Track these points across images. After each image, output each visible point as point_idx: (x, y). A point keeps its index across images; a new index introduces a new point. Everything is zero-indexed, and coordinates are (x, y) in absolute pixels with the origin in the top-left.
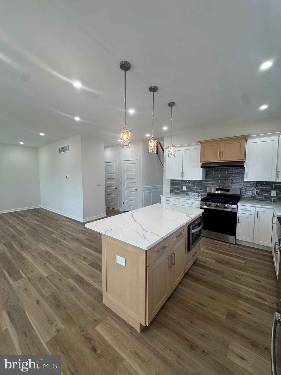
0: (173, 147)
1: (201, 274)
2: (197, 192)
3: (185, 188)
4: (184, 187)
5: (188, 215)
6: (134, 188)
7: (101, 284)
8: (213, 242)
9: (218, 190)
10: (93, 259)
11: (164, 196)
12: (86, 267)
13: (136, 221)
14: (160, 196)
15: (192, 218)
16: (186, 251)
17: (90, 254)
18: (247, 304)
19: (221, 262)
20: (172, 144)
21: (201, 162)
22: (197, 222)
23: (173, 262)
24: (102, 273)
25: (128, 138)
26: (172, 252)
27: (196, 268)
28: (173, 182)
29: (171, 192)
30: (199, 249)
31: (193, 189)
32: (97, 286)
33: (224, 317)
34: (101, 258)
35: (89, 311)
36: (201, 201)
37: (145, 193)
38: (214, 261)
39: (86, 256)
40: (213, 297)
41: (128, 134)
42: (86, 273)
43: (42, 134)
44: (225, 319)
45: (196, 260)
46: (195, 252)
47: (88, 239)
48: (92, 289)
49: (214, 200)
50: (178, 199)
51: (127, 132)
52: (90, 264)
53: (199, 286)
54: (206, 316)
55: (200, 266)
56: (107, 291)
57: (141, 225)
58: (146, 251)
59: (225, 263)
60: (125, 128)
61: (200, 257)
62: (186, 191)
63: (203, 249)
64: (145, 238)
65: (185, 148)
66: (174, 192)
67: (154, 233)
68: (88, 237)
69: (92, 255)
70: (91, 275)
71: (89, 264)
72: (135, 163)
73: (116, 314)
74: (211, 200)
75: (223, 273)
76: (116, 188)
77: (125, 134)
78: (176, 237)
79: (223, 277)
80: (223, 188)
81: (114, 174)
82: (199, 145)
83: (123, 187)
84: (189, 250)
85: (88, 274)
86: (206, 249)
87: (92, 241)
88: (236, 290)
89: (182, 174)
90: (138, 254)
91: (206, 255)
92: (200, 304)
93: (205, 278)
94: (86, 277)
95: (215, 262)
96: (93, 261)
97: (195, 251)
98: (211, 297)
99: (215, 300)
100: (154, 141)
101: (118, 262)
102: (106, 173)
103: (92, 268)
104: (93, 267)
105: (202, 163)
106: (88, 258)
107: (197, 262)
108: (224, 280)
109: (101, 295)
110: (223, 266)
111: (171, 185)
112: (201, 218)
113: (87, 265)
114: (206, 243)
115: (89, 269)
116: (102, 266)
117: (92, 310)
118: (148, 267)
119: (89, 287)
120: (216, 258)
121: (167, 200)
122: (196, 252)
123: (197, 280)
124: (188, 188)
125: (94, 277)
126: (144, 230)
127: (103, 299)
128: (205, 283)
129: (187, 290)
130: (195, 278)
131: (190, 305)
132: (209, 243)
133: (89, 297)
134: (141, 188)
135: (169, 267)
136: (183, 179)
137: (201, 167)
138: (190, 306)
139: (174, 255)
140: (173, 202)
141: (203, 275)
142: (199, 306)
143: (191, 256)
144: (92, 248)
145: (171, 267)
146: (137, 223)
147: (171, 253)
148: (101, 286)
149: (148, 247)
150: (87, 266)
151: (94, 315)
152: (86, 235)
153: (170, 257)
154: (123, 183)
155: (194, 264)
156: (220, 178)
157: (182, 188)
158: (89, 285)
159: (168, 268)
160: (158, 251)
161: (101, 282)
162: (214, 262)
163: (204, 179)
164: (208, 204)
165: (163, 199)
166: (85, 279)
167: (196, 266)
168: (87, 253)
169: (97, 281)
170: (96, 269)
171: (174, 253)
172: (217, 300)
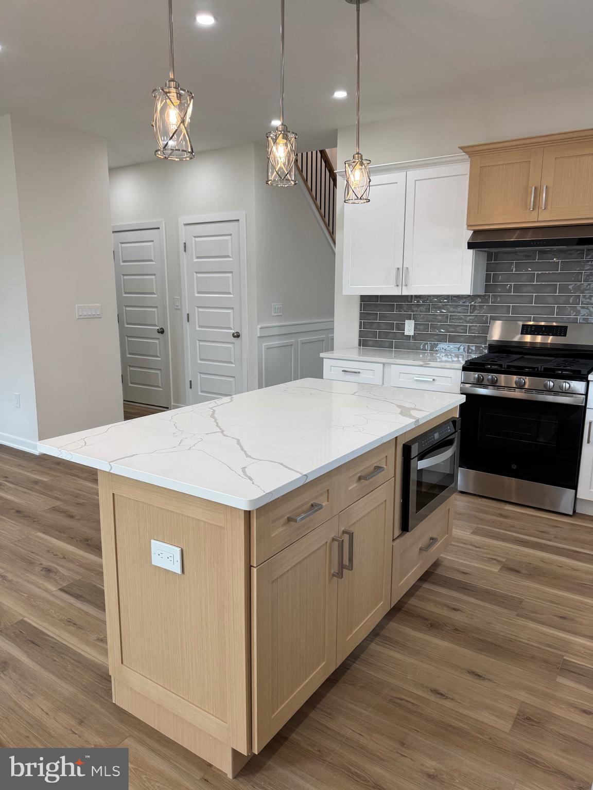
0: (362, 164)
1: (448, 607)
2: (452, 340)
3: (409, 328)
4: (407, 322)
5: (405, 412)
6: (229, 328)
7: (105, 646)
8: (501, 512)
9: (526, 330)
10: (79, 574)
11: (335, 354)
12: (52, 598)
13: (222, 432)
14: (322, 355)
15: (417, 421)
16: (397, 532)
17: (64, 558)
19: (518, 572)
20: (358, 153)
21: (468, 226)
22: (436, 436)
23: (346, 562)
24: (105, 612)
25: (183, 122)
26: (343, 529)
27: (434, 591)
28: (369, 303)
29: (360, 341)
30: (448, 530)
31: (439, 328)
32: (89, 653)
33: (505, 725)
34: (101, 566)
35: (63, 726)
36: (465, 369)
37: (268, 348)
38: (496, 569)
39: (53, 565)
40: (479, 671)
41: (182, 108)
42: (53, 617)
44: (508, 731)
45: (436, 564)
46: (432, 539)
47: (55, 509)
48: (76, 663)
49: (509, 367)
50: (384, 364)
51: (179, 96)
52: (65, 589)
53: (440, 643)
54: (450, 726)
55: (448, 583)
56: (122, 663)
57: (238, 441)
58: (248, 514)
59: (534, 573)
60: (173, 80)
61: (449, 558)
62: (414, 337)
63: (461, 532)
64: (246, 475)
65: (413, 174)
66: (370, 343)
67: (282, 464)
68: (58, 503)
69: (72, 561)
70: (69, 622)
71: (62, 590)
72: (231, 235)
73: (157, 732)
74: (501, 366)
75: (521, 601)
76: (162, 331)
77: (172, 107)
78: (360, 478)
79: (518, 615)
80: (543, 324)
81: (153, 277)
82: (462, 161)
83: (187, 326)
84: (405, 527)
85: (61, 620)
86: (474, 533)
87: (72, 517)
88: (555, 651)
89: (402, 274)
90: (220, 527)
91: (471, 550)
93: (458, 618)
94: (53, 629)
95: (501, 569)
96: (78, 577)
97: (431, 534)
98: (472, 673)
99: (484, 679)
100: (286, 137)
101: (156, 561)
102: (120, 274)
103: (72, 600)
104: (78, 597)
105: (476, 233)
106: (60, 569)
107: (439, 571)
108: (521, 622)
109: (105, 678)
110: (526, 583)
111: (362, 316)
112: (454, 422)
113: (54, 593)
114: (477, 514)
115: (62, 604)
116: (103, 591)
117: (73, 722)
118: (255, 570)
119: (62, 657)
120: (504, 560)
121: (343, 371)
122: (435, 536)
123: (434, 625)
124: (422, 327)
125: (79, 627)
126: (248, 456)
127: (111, 689)
128: (459, 633)
129: (397, 655)
130: (427, 620)
131: (402, 697)
132: (486, 512)
133: (65, 688)
134: (252, 330)
135: (333, 575)
136: (406, 292)
137: (471, 246)
138: (401, 699)
139: (351, 535)
140: (365, 377)
141: (455, 609)
142: (432, 697)
143: (416, 550)
144: (72, 539)
145: (340, 575)
146: (224, 435)
147: (341, 533)
148: (105, 652)
149: (253, 500)
150: (54, 595)
151: (80, 736)
152: (50, 496)
153: (336, 543)
154: (186, 310)
155: (427, 576)
156: (537, 289)
157: (401, 327)
158: (61, 650)
159: (327, 578)
160: (289, 520)
161: (104, 640)
162: (496, 571)
163: (481, 292)
164: (488, 380)
165: (330, 366)
166: (52, 635)
167: (434, 583)
168: (56, 555)
169: (93, 637)
170: (89, 602)
171: (352, 529)
172: (489, 680)
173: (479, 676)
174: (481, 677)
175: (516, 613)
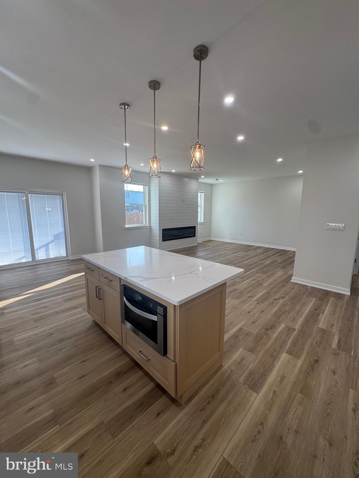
18: (37, 420)
43: (280, 160)
78: (106, 278)
88: (65, 424)
92: (86, 360)
98: (84, 376)
99: (78, 379)
172: (76, 380)
173: (81, 378)
174: (80, 378)
175: (105, 423)
